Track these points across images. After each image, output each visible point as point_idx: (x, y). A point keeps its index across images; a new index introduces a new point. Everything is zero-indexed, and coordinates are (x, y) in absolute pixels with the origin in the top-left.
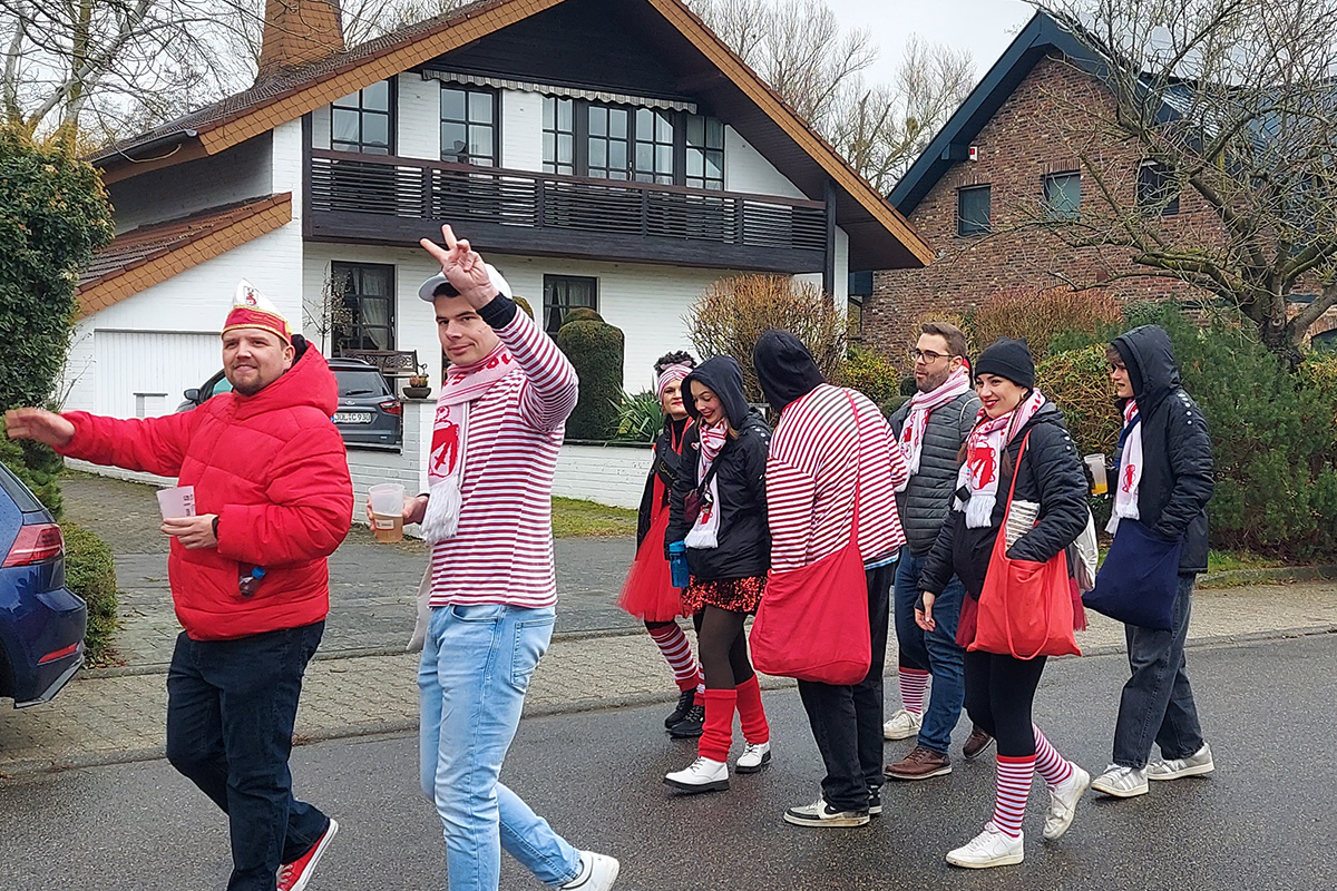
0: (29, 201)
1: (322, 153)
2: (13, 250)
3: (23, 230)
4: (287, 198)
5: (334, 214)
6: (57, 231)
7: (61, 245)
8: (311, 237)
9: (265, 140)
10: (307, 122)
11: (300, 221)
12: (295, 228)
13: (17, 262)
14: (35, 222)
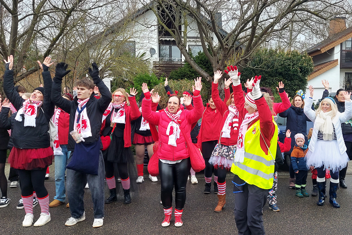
0: (300, 64)
1: (344, 51)
2: (297, 74)
3: (299, 70)
4: (337, 60)
5: (346, 63)
6: (305, 70)
7: (305, 72)
8: (342, 68)
9: (333, 49)
10: (341, 44)
11: (340, 65)
12: (339, 66)
13: (298, 76)
14: (301, 68)
